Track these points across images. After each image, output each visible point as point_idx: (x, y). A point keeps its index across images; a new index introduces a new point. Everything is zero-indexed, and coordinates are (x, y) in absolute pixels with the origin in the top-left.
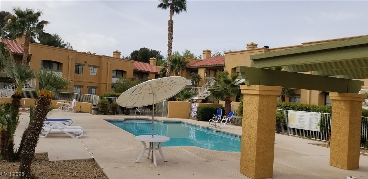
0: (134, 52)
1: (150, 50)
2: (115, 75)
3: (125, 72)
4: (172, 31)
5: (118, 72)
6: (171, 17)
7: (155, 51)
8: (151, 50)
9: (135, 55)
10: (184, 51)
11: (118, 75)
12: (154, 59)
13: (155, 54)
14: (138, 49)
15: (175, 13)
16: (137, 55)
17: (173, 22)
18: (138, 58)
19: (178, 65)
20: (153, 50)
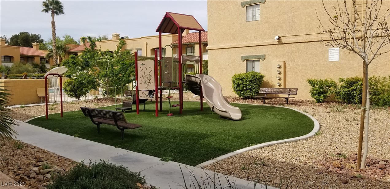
0: (13, 36)
1: (30, 35)
2: (3, 60)
3: (13, 57)
4: (55, 29)
5: (6, 57)
6: (53, 19)
7: (35, 35)
8: (32, 34)
9: (15, 39)
10: (64, 36)
11: (6, 60)
12: (36, 44)
13: (36, 38)
14: (18, 34)
15: (55, 15)
16: (18, 39)
17: (55, 23)
18: (19, 42)
19: (61, 50)
20: (33, 34)
